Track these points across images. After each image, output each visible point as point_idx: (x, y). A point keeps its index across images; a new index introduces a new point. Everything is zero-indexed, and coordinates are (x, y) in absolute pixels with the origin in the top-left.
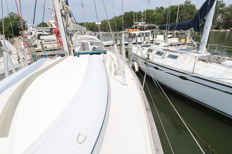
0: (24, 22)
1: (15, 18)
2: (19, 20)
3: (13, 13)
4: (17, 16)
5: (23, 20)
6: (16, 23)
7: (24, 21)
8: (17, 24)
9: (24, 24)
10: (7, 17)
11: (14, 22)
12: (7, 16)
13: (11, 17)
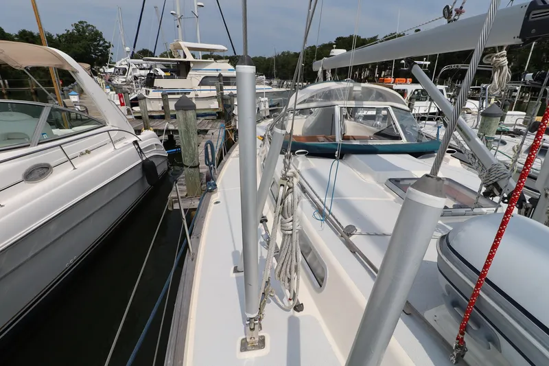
0: (107, 44)
1: (87, 34)
2: (95, 40)
3: (85, 24)
4: (93, 31)
5: (104, 40)
6: (88, 45)
7: (106, 42)
8: (91, 49)
9: (106, 50)
10: (71, 31)
11: (84, 42)
12: (71, 29)
13: (79, 31)
